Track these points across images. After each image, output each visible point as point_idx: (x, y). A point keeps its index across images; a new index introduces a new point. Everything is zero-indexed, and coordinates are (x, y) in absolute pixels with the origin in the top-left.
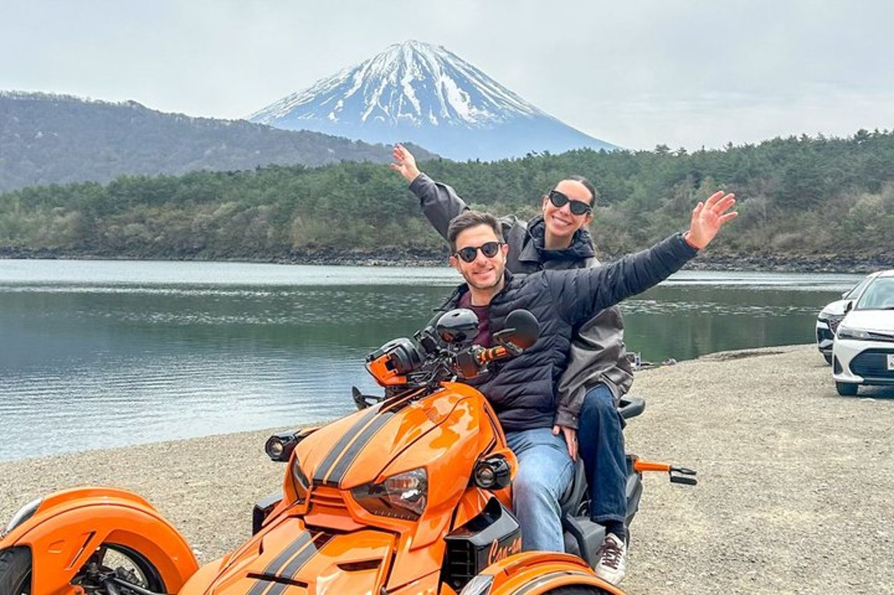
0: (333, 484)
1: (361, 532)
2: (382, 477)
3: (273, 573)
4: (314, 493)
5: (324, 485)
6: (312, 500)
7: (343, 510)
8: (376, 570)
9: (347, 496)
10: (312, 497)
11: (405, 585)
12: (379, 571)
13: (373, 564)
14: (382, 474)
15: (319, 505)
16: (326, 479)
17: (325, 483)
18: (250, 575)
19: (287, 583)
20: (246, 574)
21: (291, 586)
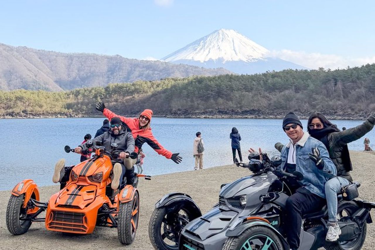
0: (84, 176)
9: (87, 178)
10: (79, 179)
13: (93, 192)
16: (82, 175)
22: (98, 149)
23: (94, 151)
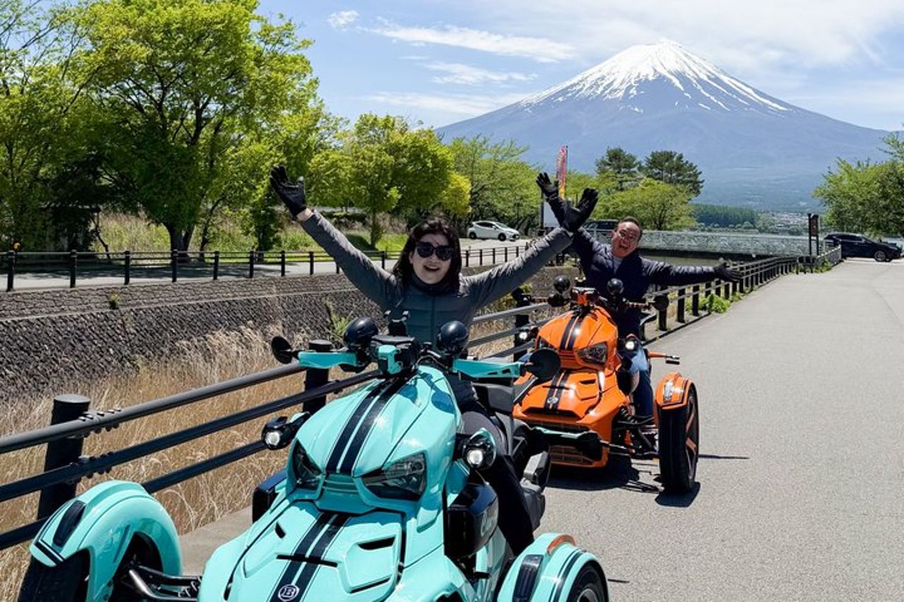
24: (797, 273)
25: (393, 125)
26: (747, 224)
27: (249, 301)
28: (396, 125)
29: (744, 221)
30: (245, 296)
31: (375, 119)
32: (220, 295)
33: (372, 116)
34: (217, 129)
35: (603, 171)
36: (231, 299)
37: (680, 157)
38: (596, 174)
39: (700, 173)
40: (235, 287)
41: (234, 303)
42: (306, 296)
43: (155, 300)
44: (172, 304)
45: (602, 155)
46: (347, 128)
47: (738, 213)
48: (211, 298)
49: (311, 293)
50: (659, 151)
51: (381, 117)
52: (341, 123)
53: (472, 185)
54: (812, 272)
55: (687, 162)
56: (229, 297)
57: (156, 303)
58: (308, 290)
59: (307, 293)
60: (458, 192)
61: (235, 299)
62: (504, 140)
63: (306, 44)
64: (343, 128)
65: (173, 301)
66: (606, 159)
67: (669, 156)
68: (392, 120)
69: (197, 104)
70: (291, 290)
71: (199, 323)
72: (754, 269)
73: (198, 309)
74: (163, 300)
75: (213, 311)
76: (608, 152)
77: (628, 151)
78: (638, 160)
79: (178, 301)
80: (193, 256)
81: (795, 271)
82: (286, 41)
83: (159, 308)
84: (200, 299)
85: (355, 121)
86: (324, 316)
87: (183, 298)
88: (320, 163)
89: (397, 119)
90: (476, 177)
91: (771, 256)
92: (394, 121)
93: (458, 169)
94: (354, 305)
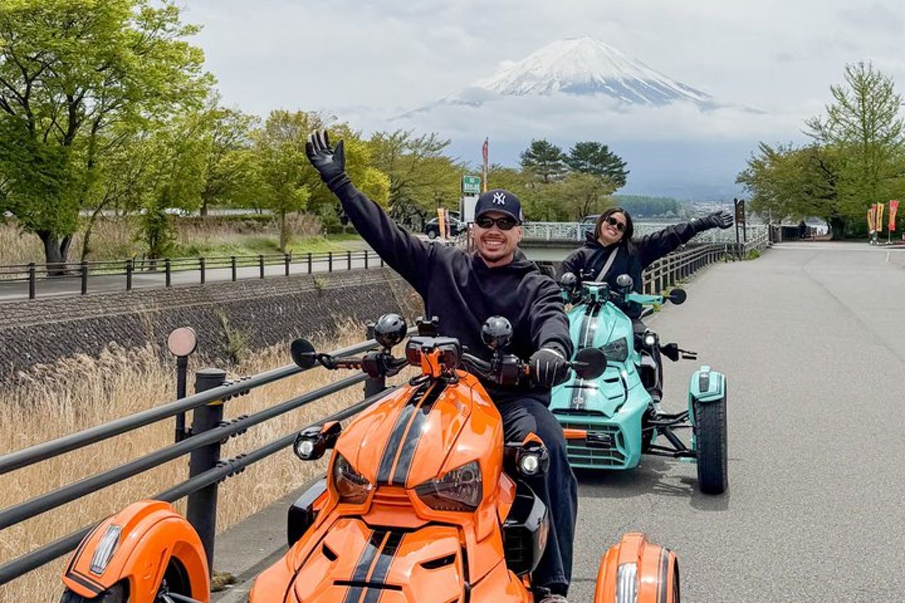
0: (399, 484)
1: (426, 528)
2: (443, 473)
3: (363, 578)
4: (377, 494)
5: (390, 486)
6: (374, 501)
7: (409, 508)
8: (454, 565)
9: (413, 495)
11: (484, 577)
12: (457, 565)
14: (443, 470)
15: (379, 504)
17: (390, 483)
18: (338, 583)
19: (381, 588)
20: (332, 582)
21: (386, 590)
22: (431, 350)
23: (413, 357)
24: (726, 261)
25: (306, 121)
26: (670, 213)
27: (124, 316)
28: (309, 121)
29: (667, 210)
30: (120, 311)
31: (287, 115)
32: (89, 312)
33: (283, 112)
34: (96, 126)
35: (528, 164)
36: (102, 316)
37: (605, 148)
38: (520, 167)
39: (625, 164)
40: (108, 302)
41: (106, 321)
42: (194, 308)
43: (7, 321)
44: (27, 325)
45: (528, 147)
46: (258, 126)
47: (661, 203)
48: (78, 315)
49: (201, 303)
50: (584, 142)
51: (293, 112)
52: (251, 120)
53: (392, 182)
54: (741, 260)
55: (611, 154)
56: (99, 313)
57: (7, 324)
58: (198, 301)
59: (196, 304)
60: (377, 189)
61: (107, 315)
62: (425, 135)
63: (192, 30)
64: (254, 126)
65: (28, 321)
66: (531, 150)
67: (594, 147)
68: (304, 115)
69: (70, 98)
70: (177, 302)
71: (61, 346)
72: (684, 259)
73: (61, 329)
74: (16, 320)
75: (78, 331)
76: (533, 144)
77: (553, 142)
78: (563, 152)
79: (34, 321)
80: (73, 267)
81: (724, 259)
82: (169, 26)
83: (10, 330)
84: (64, 317)
85: (265, 117)
86: (216, 329)
87: (42, 317)
88: (228, 163)
89: (309, 115)
90: (395, 173)
91: (700, 245)
92: (307, 116)
93: (376, 166)
94: (252, 315)
